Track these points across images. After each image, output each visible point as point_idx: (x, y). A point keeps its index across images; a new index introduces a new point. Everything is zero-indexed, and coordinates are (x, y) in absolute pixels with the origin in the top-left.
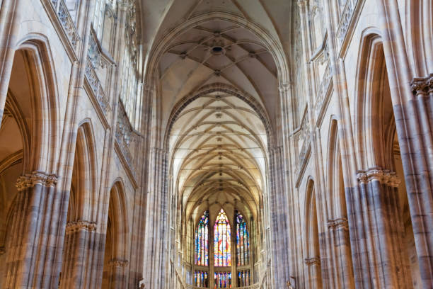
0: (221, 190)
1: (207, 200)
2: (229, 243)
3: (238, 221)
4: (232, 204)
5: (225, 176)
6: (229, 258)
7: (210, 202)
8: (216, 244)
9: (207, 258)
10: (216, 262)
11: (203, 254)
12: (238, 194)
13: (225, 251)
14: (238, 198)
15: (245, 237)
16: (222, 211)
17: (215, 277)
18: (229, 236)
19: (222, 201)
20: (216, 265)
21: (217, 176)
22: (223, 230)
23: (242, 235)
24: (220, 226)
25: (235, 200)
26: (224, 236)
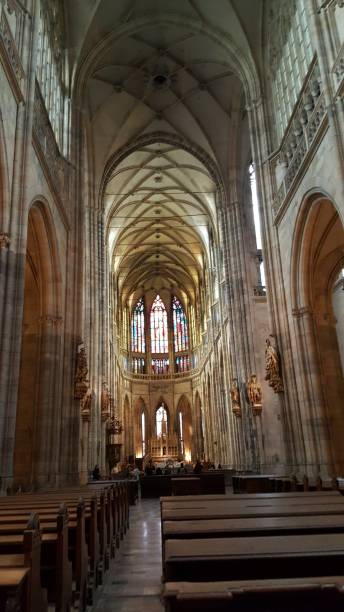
0: (157, 274)
1: (143, 287)
2: (166, 329)
3: (174, 307)
4: (168, 290)
5: (162, 258)
6: (167, 345)
7: (146, 288)
8: (152, 331)
9: (144, 344)
10: (153, 348)
11: (140, 341)
12: (175, 279)
13: (162, 338)
14: (174, 282)
15: (182, 323)
16: (158, 297)
17: (153, 363)
18: (166, 323)
19: (157, 287)
20: (153, 352)
21: (153, 259)
22: (159, 317)
23: (179, 321)
24: (156, 312)
25: (172, 285)
26: (161, 323)
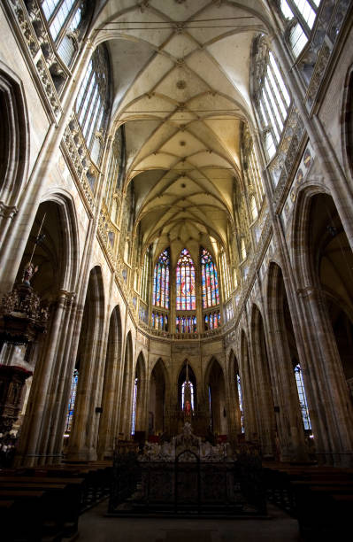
0: (184, 219)
1: (168, 235)
2: (193, 285)
3: (203, 262)
4: (196, 240)
6: (194, 301)
7: (172, 238)
8: (178, 287)
9: (167, 300)
10: (178, 305)
11: (163, 296)
12: (204, 224)
13: (188, 294)
14: (203, 229)
15: (212, 276)
16: (185, 252)
17: (177, 323)
18: (193, 278)
19: (184, 237)
20: (178, 308)
21: (178, 189)
22: (185, 273)
23: (208, 275)
24: (183, 269)
25: (201, 234)
26: (188, 279)
